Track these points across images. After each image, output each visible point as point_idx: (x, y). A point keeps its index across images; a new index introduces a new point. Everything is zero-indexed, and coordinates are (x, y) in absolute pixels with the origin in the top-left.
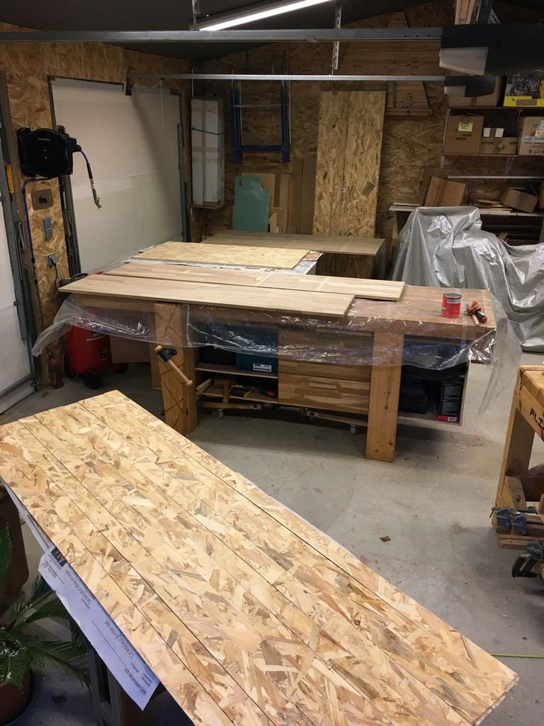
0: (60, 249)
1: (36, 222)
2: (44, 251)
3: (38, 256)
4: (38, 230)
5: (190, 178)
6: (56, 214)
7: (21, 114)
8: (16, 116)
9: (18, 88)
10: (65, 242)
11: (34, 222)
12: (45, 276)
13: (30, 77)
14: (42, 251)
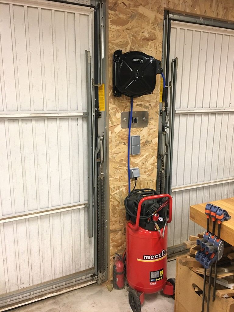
0: (148, 165)
3: (119, 169)
6: (149, 134)
7: (122, 40)
8: (115, 42)
9: (122, 16)
10: (156, 160)
11: (120, 139)
12: (124, 186)
13: (141, 7)
14: (125, 165)
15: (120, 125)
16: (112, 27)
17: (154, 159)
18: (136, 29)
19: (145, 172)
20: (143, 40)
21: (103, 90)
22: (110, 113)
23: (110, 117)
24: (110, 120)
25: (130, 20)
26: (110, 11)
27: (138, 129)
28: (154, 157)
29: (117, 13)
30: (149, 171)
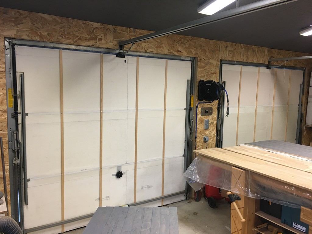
0: (212, 135)
1: (201, 121)
2: (203, 134)
3: (199, 136)
4: (202, 125)
5: (305, 111)
6: (213, 119)
7: (202, 75)
8: (200, 76)
9: (203, 64)
10: (216, 132)
11: (200, 121)
12: (201, 146)
13: (211, 60)
14: (202, 134)
15: (200, 114)
16: (199, 69)
17: (214, 132)
18: (208, 70)
19: (211, 139)
20: (211, 74)
21: (193, 97)
25: (206, 66)
26: (198, 63)
27: (208, 116)
28: (215, 131)
29: (201, 63)
30: (212, 138)
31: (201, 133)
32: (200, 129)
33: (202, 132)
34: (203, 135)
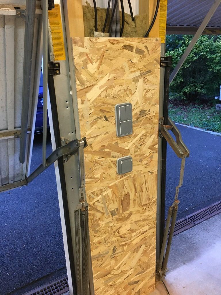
0: (145, 148)
1: (102, 111)
2: (113, 154)
4: (105, 123)
6: (145, 100)
11: (98, 111)
12: (110, 187)
14: (108, 154)
22: (75, 64)
23: (77, 72)
24: (76, 79)
27: (128, 92)
28: (154, 136)
31: (107, 150)
32: (99, 138)
33: (109, 146)
34: (113, 157)
